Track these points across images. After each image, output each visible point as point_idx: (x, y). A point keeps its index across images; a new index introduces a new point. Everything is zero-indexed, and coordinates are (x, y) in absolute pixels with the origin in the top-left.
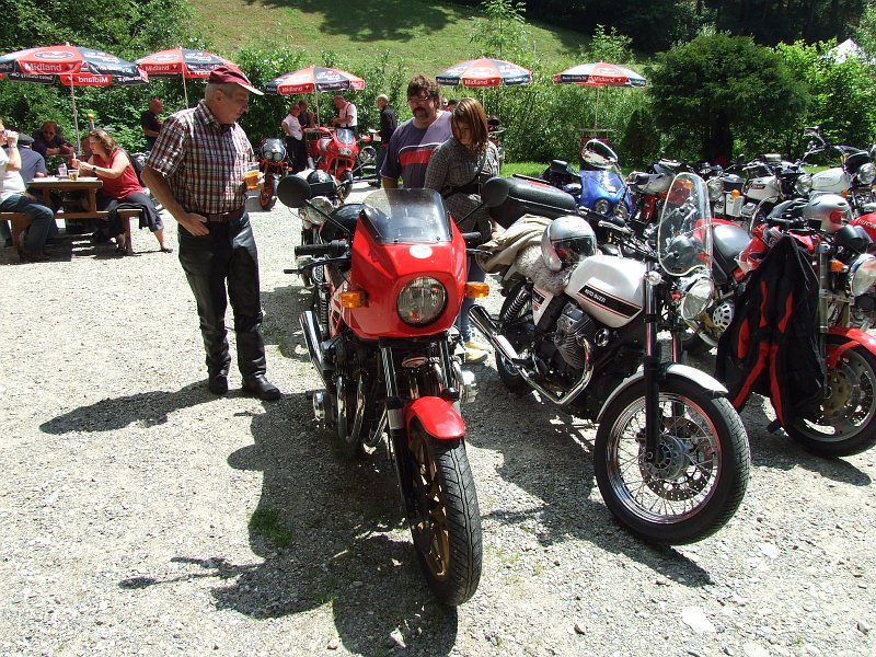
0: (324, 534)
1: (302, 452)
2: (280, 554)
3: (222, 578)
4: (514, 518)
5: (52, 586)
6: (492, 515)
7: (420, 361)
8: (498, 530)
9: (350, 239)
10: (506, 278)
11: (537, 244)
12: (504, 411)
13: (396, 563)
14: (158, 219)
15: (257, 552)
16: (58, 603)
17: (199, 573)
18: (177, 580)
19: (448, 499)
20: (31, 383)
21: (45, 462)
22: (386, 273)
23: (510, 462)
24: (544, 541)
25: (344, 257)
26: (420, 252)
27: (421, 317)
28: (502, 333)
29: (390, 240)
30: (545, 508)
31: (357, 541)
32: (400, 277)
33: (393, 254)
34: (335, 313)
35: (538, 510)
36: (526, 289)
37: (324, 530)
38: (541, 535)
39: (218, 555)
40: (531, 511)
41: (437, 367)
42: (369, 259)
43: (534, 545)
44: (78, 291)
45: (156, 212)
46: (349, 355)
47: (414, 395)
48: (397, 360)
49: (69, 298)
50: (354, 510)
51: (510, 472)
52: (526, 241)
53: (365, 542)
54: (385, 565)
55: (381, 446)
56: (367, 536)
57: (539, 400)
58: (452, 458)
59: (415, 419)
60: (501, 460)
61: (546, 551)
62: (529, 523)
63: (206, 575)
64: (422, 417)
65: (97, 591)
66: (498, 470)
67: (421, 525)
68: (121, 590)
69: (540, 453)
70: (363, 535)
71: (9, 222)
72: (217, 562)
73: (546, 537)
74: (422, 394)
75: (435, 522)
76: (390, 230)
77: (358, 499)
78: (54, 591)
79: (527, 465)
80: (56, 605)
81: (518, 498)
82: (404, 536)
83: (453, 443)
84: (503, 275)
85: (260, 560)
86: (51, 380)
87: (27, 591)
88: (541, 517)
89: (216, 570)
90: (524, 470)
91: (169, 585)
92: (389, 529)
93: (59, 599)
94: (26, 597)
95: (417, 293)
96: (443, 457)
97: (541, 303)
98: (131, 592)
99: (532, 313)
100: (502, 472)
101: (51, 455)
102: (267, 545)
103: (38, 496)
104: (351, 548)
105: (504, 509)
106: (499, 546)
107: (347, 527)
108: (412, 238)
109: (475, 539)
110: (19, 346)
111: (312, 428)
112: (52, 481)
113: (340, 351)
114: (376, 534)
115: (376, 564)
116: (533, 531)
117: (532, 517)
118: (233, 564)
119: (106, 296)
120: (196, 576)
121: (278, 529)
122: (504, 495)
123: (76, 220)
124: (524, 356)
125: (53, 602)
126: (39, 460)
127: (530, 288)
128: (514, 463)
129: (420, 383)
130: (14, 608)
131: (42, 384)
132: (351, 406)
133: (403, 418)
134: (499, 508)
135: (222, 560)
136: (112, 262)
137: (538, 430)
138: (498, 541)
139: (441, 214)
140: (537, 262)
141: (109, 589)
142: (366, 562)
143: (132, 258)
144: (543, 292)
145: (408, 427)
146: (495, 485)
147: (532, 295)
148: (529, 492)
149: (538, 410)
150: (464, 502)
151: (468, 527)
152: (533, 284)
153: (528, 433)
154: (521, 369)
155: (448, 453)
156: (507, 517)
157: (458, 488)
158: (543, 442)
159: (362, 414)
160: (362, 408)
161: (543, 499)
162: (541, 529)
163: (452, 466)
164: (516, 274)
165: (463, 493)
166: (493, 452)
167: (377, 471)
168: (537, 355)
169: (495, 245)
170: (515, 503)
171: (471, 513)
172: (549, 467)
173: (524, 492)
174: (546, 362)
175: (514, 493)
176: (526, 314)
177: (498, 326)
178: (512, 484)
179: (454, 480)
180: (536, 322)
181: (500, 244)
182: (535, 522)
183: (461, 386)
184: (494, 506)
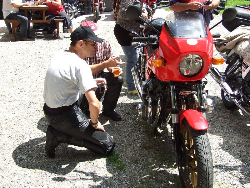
0: (139, 167)
1: (130, 129)
2: (119, 173)
3: (94, 181)
4: (228, 169)
5: (26, 176)
6: (217, 166)
7: (188, 93)
8: (219, 174)
9: (158, 35)
10: (229, 55)
11: (247, 40)
12: (224, 118)
13: (171, 183)
14: (71, 24)
15: (109, 171)
16: (28, 183)
17: (85, 178)
18: (76, 180)
19: (198, 157)
20: (19, 92)
21: (24, 124)
22: (175, 51)
23: (226, 142)
24: (241, 181)
25: (155, 43)
26: (192, 42)
27: (190, 73)
28: (225, 81)
29: (178, 36)
30: (243, 166)
31: (153, 171)
32: (182, 53)
33: (178, 42)
34: (149, 68)
35: (239, 166)
36: (239, 61)
37: (139, 165)
38: (240, 179)
39: (93, 171)
40: (236, 167)
41: (195, 96)
42: (167, 44)
43: (237, 183)
44: (37, 54)
45: (70, 20)
46: (155, 88)
47: (184, 108)
48: (178, 91)
49: (34, 57)
50: (152, 157)
51: (226, 147)
52: (241, 38)
53: (157, 172)
54: (166, 184)
55: (165, 130)
56: (158, 170)
57: (242, 114)
58: (201, 139)
59: (185, 119)
60: (222, 141)
61: (243, 186)
62: (235, 172)
63: (88, 179)
64: (188, 118)
65: (43, 180)
66: (220, 146)
67: (183, 168)
68: (53, 181)
69: (241, 140)
70: (156, 169)
71: (11, 24)
72: (92, 174)
73: (243, 180)
74: (188, 108)
75: (191, 167)
76: (178, 32)
77: (154, 152)
78: (27, 178)
79: (235, 144)
80: (28, 184)
81: (230, 160)
82: (175, 171)
83: (202, 132)
84: (227, 54)
85: (110, 175)
86: (27, 90)
87: (17, 177)
88: (241, 170)
89: (92, 177)
90: (233, 147)
91: (72, 181)
92: (168, 168)
93: (29, 182)
94: (16, 180)
95: (189, 62)
96: (197, 138)
97: (246, 68)
98: (57, 182)
99: (241, 72)
100: (222, 147)
101: (26, 122)
102: (114, 169)
103: (21, 138)
104: (150, 174)
105: (223, 164)
106: (220, 181)
107: (149, 164)
108: (188, 36)
109: (210, 178)
110: (14, 76)
111: (135, 119)
112: (27, 133)
113: (151, 86)
114: (162, 169)
115: (162, 182)
116: (236, 176)
117: (236, 170)
118: (99, 175)
119: (49, 56)
120: (83, 179)
121: (118, 162)
122: (223, 157)
123: (37, 23)
124: (236, 93)
125: (26, 182)
126: (21, 124)
127: (241, 61)
128: (228, 143)
129: (187, 103)
130: (12, 183)
131: (23, 92)
132: (154, 111)
133: (179, 118)
134: (220, 164)
135: (94, 173)
136: (51, 42)
137: (241, 128)
138: (219, 179)
139: (202, 24)
140: (246, 49)
141: (48, 180)
142: (157, 181)
143: (60, 40)
144: (248, 63)
145: (181, 123)
146: (219, 152)
147: (242, 64)
148: (235, 157)
149: (241, 119)
150: (206, 160)
151: (207, 172)
152: (243, 59)
153: (235, 129)
154: (234, 99)
155: (200, 136)
156: (224, 168)
157: (203, 153)
158: (243, 134)
159: (159, 115)
160: (159, 112)
161: (242, 161)
162: (241, 175)
163: (201, 142)
164: (234, 54)
165: (206, 156)
166: (218, 137)
167: (163, 141)
168: (243, 93)
169: (225, 39)
170: (228, 162)
171: (209, 165)
172: (245, 146)
173: (233, 157)
174: (247, 96)
175: (228, 157)
176: (238, 73)
177: (223, 78)
178: (227, 153)
179: (202, 149)
180: (243, 77)
181: (228, 39)
182: (237, 172)
183: (206, 106)
184: (218, 162)
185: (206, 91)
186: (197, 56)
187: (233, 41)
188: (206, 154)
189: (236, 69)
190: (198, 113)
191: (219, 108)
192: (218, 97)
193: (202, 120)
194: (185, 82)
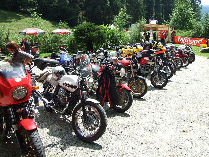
4: (54, 145)
6: (48, 146)
7: (22, 110)
8: (50, 150)
10: (44, 83)
11: (51, 74)
12: (48, 117)
19: (34, 146)
22: (8, 87)
23: (51, 130)
24: (62, 149)
26: (18, 80)
27: (20, 98)
29: (8, 78)
30: (61, 140)
32: (12, 88)
33: (10, 82)
35: (60, 141)
36: (49, 85)
38: (61, 148)
40: (58, 142)
41: (27, 110)
42: (2, 84)
43: (60, 151)
47: (21, 119)
48: (14, 110)
51: (51, 133)
52: (48, 73)
57: (56, 112)
58: (34, 135)
59: (22, 126)
60: (48, 131)
61: (63, 152)
62: (58, 146)
64: (24, 125)
66: (48, 133)
67: (27, 155)
69: (58, 126)
74: (24, 118)
75: (31, 153)
76: (8, 75)
77: (7, 153)
79: (55, 130)
81: (54, 139)
83: (34, 130)
88: (61, 143)
90: (55, 132)
95: (18, 91)
96: (31, 135)
97: (53, 88)
99: (52, 91)
100: (49, 134)
105: (51, 144)
106: (51, 154)
108: (15, 77)
109: (44, 155)
116: (59, 147)
117: (59, 144)
122: (50, 140)
124: (51, 102)
127: (50, 85)
129: (22, 115)
133: (18, 127)
137: (57, 120)
138: (50, 153)
140: (51, 78)
144: (54, 85)
145: (20, 129)
146: (48, 138)
147: (51, 87)
148: (57, 137)
149: (56, 115)
150: (39, 146)
151: (41, 153)
152: (51, 84)
153: (55, 122)
154: (51, 106)
155: (33, 134)
156: (52, 145)
157: (37, 143)
158: (59, 123)
159: (5, 128)
160: (5, 126)
161: (61, 138)
162: (61, 146)
163: (34, 137)
164: (46, 82)
165: (38, 144)
166: (46, 129)
167: (12, 143)
168: (54, 102)
169: (40, 75)
170: (54, 141)
171: (41, 148)
172: (61, 129)
173: (56, 138)
174: (57, 103)
175: (53, 138)
176: (50, 92)
177: (43, 96)
178: (52, 136)
179: (35, 141)
180: (53, 93)
181: (41, 74)
182: (59, 145)
183: (35, 114)
184: (48, 143)
185: (33, 106)
186: (23, 88)
187: (44, 75)
188: (38, 142)
189: (49, 89)
190: (30, 120)
191: (44, 112)
192: (42, 107)
193: (33, 124)
194: (18, 104)
